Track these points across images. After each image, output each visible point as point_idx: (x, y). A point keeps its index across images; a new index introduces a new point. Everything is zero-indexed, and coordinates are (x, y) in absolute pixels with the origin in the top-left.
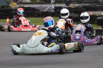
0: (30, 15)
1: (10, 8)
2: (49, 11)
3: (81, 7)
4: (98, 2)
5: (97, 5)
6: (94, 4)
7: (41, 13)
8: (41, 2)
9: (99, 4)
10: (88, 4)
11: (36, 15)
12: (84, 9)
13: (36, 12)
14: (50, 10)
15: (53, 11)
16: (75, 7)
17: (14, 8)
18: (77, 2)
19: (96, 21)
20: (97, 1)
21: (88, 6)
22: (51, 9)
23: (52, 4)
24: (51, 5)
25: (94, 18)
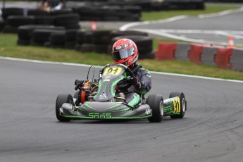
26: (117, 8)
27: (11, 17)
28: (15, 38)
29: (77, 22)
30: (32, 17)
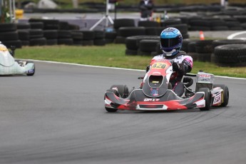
0: (56, 40)
1: (7, 23)
2: (102, 30)
3: (179, 20)
4: (218, 10)
5: (216, 17)
6: (208, 13)
7: (81, 34)
8: (81, 8)
9: (220, 12)
10: (193, 14)
11: (71, 40)
12: (185, 25)
13: (70, 31)
14: (105, 27)
15: (110, 30)
16: (162, 21)
17: (17, 22)
18: (169, 9)
19: (213, 55)
20: (216, 6)
21: (194, 18)
22: (107, 25)
23: (107, 13)
24: (107, 16)
25: (208, 47)
26: (228, 17)
27: (122, 28)
28: (123, 48)
29: (186, 32)
30: (143, 28)
